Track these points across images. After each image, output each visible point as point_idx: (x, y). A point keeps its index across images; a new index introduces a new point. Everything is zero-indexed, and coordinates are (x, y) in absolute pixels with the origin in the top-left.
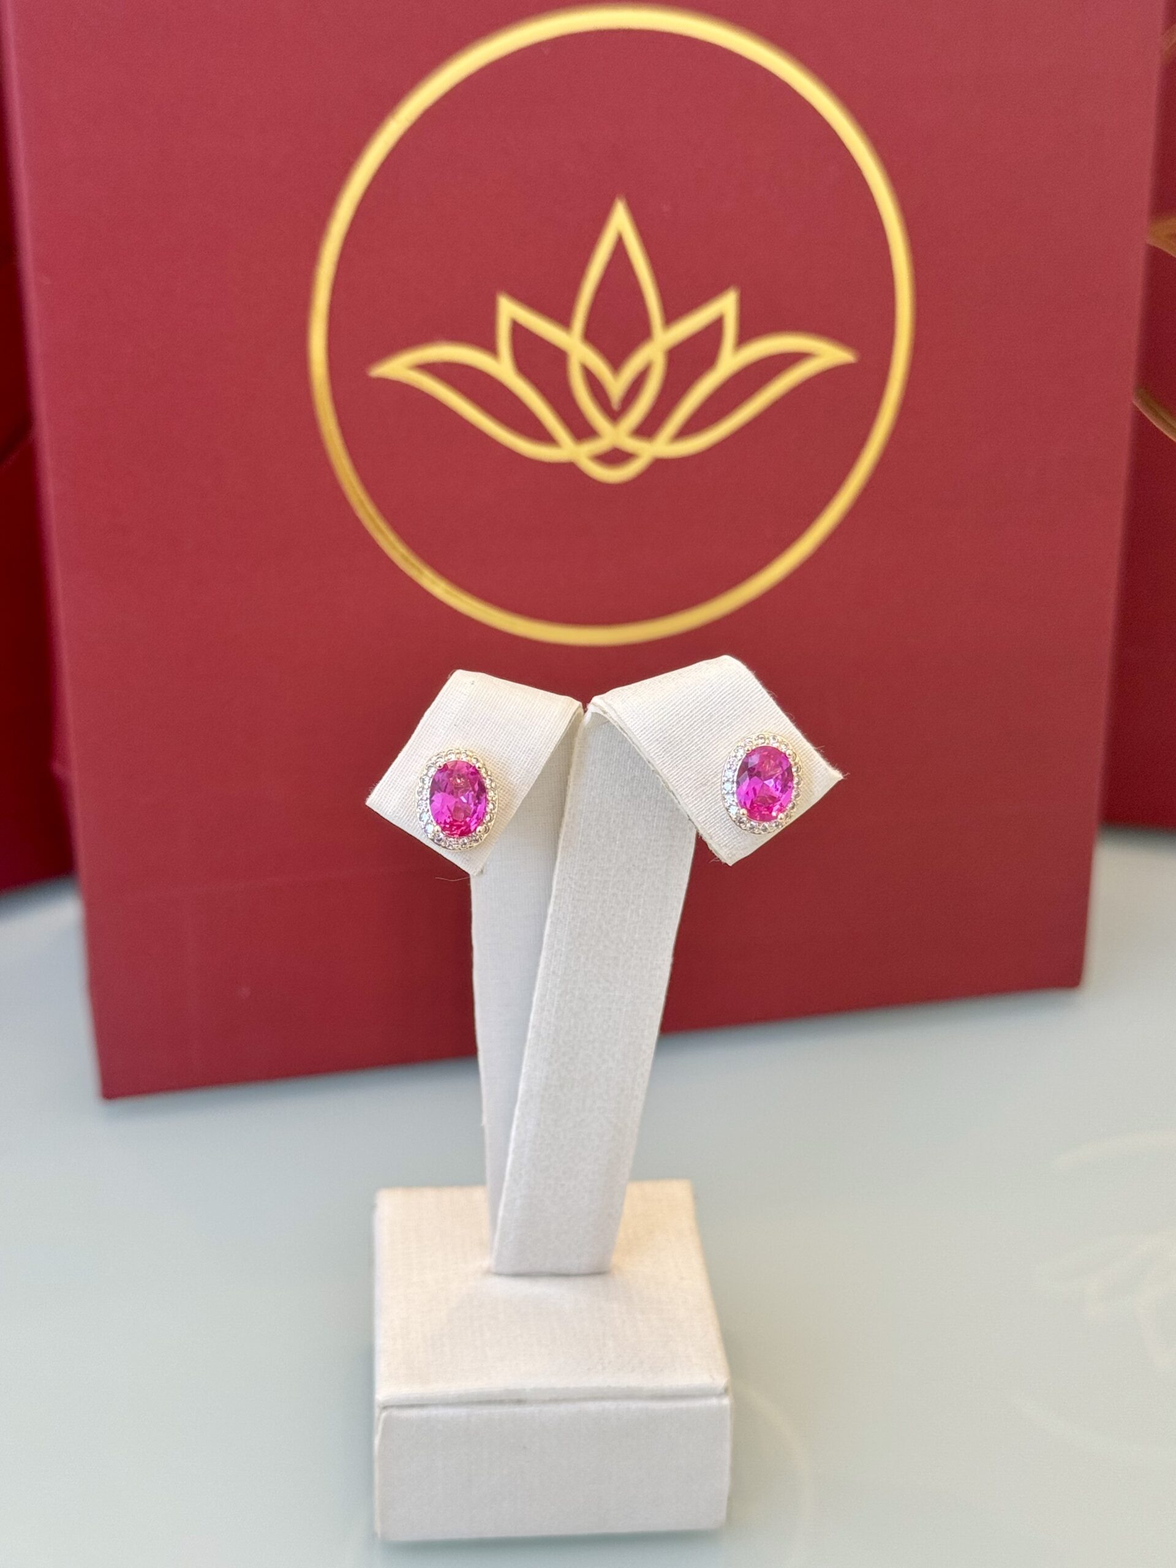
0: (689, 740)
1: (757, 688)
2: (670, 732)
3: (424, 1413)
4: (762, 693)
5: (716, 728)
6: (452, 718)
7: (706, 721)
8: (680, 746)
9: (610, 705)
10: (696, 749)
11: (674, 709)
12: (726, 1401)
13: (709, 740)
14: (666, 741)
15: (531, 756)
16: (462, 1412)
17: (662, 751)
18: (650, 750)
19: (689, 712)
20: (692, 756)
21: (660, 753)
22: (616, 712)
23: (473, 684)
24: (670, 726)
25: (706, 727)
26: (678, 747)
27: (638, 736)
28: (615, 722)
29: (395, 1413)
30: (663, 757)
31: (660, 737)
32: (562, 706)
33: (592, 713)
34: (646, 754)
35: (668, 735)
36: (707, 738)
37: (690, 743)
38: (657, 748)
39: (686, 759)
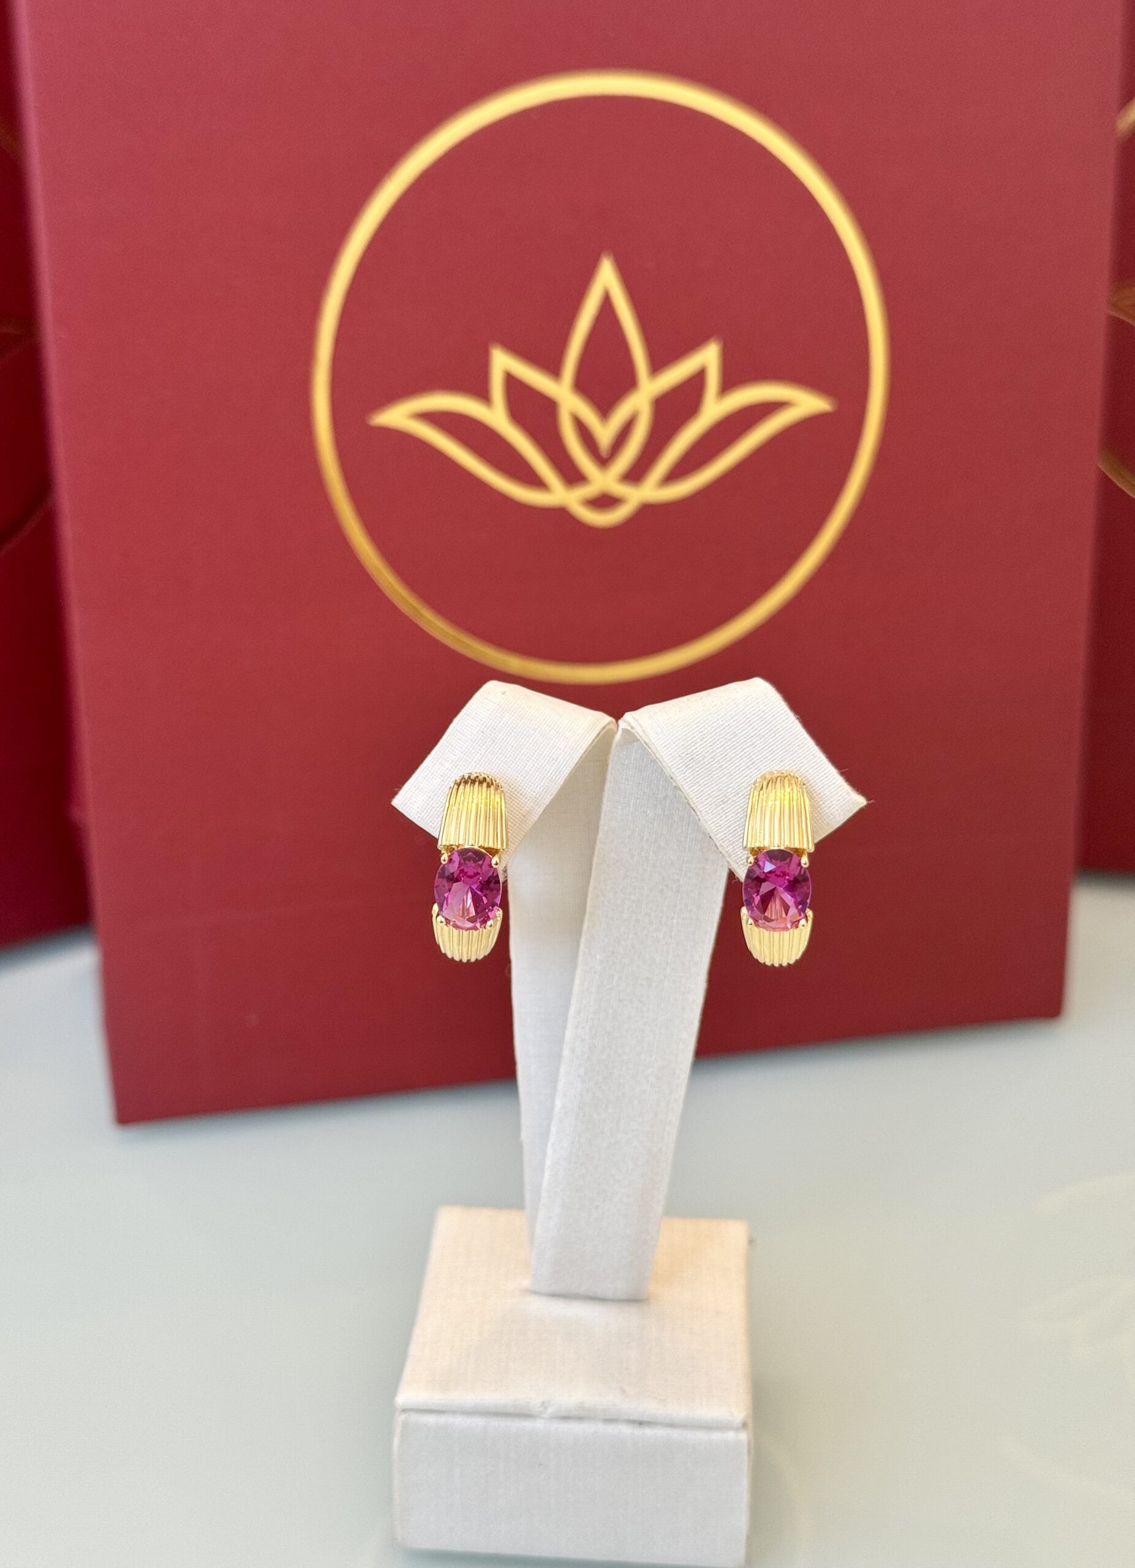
0: (711, 758)
1: (783, 709)
2: (693, 748)
3: (442, 1420)
4: (787, 714)
5: (740, 747)
6: (480, 725)
7: (729, 740)
8: (702, 763)
9: (637, 720)
10: (717, 767)
11: (698, 726)
12: (743, 1436)
13: (731, 759)
14: (688, 757)
15: (554, 766)
16: (479, 1422)
17: (684, 767)
18: (672, 765)
19: (713, 730)
20: (714, 773)
21: (682, 769)
22: (642, 727)
23: (504, 694)
24: (693, 742)
25: (729, 745)
26: (700, 764)
27: (661, 752)
28: (641, 737)
29: (414, 1418)
30: (684, 773)
31: (683, 753)
32: (592, 721)
33: (623, 729)
34: (668, 769)
35: (690, 751)
36: (730, 756)
37: (712, 761)
38: (679, 764)
39: (708, 776)
